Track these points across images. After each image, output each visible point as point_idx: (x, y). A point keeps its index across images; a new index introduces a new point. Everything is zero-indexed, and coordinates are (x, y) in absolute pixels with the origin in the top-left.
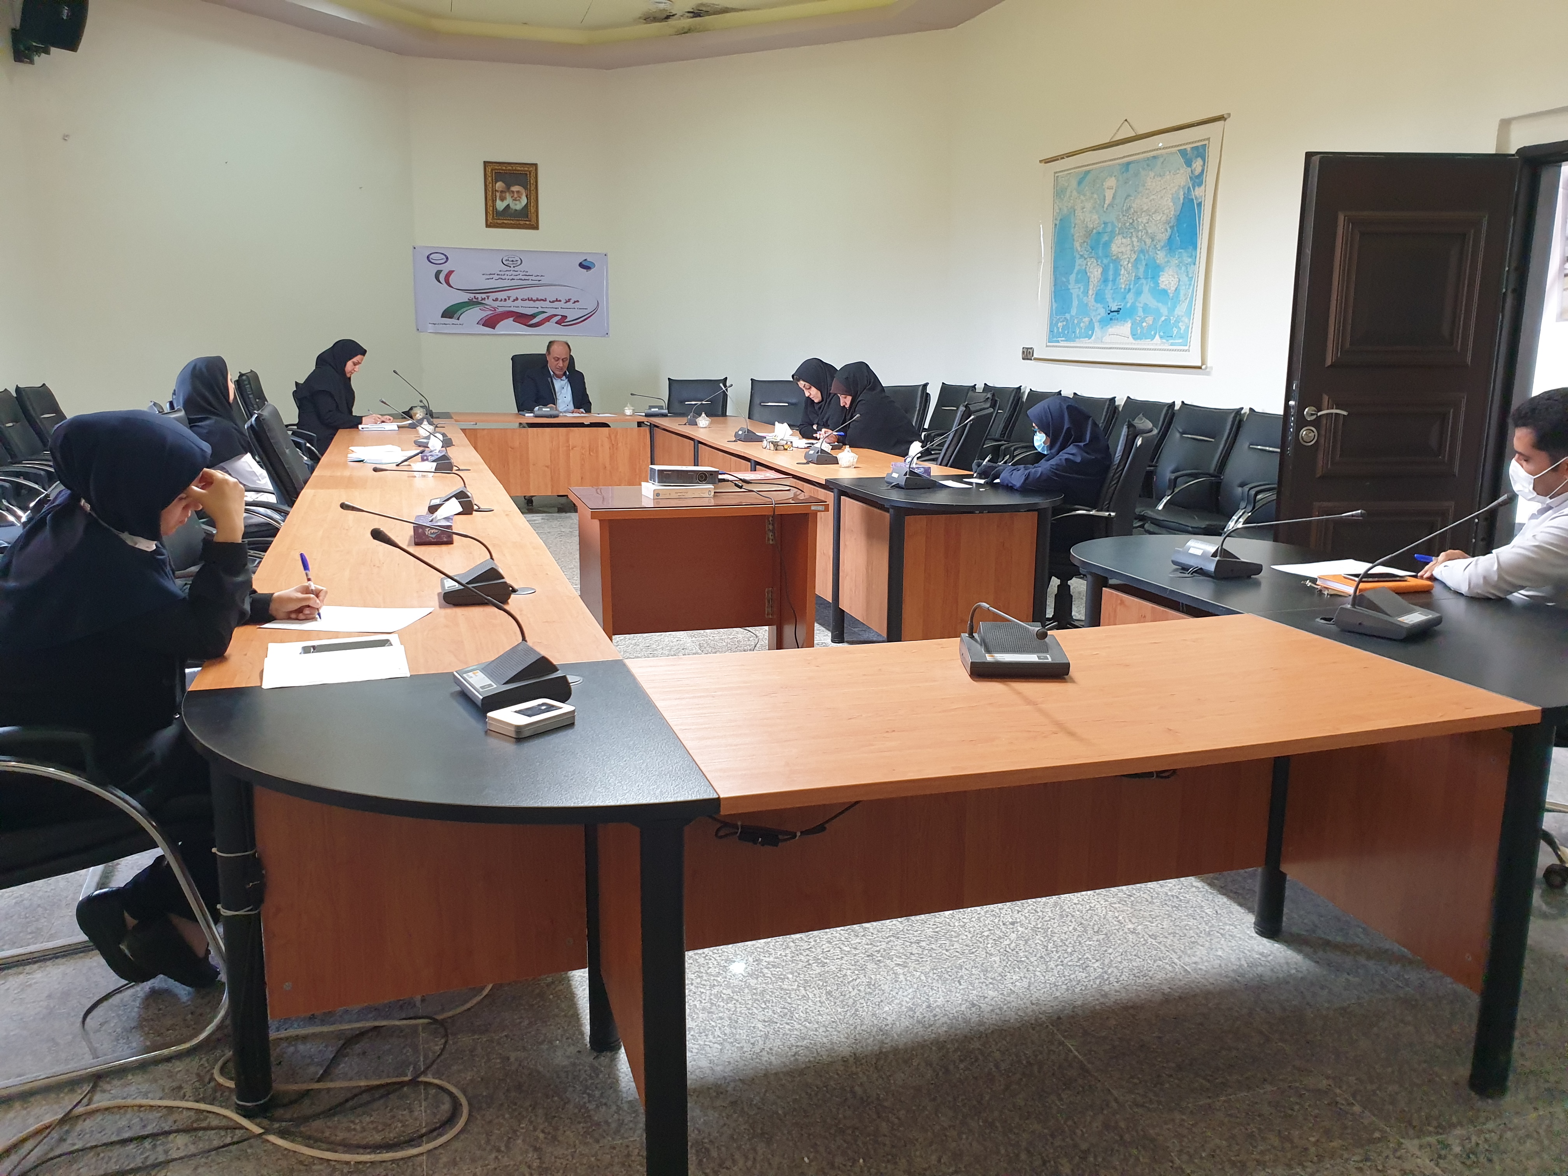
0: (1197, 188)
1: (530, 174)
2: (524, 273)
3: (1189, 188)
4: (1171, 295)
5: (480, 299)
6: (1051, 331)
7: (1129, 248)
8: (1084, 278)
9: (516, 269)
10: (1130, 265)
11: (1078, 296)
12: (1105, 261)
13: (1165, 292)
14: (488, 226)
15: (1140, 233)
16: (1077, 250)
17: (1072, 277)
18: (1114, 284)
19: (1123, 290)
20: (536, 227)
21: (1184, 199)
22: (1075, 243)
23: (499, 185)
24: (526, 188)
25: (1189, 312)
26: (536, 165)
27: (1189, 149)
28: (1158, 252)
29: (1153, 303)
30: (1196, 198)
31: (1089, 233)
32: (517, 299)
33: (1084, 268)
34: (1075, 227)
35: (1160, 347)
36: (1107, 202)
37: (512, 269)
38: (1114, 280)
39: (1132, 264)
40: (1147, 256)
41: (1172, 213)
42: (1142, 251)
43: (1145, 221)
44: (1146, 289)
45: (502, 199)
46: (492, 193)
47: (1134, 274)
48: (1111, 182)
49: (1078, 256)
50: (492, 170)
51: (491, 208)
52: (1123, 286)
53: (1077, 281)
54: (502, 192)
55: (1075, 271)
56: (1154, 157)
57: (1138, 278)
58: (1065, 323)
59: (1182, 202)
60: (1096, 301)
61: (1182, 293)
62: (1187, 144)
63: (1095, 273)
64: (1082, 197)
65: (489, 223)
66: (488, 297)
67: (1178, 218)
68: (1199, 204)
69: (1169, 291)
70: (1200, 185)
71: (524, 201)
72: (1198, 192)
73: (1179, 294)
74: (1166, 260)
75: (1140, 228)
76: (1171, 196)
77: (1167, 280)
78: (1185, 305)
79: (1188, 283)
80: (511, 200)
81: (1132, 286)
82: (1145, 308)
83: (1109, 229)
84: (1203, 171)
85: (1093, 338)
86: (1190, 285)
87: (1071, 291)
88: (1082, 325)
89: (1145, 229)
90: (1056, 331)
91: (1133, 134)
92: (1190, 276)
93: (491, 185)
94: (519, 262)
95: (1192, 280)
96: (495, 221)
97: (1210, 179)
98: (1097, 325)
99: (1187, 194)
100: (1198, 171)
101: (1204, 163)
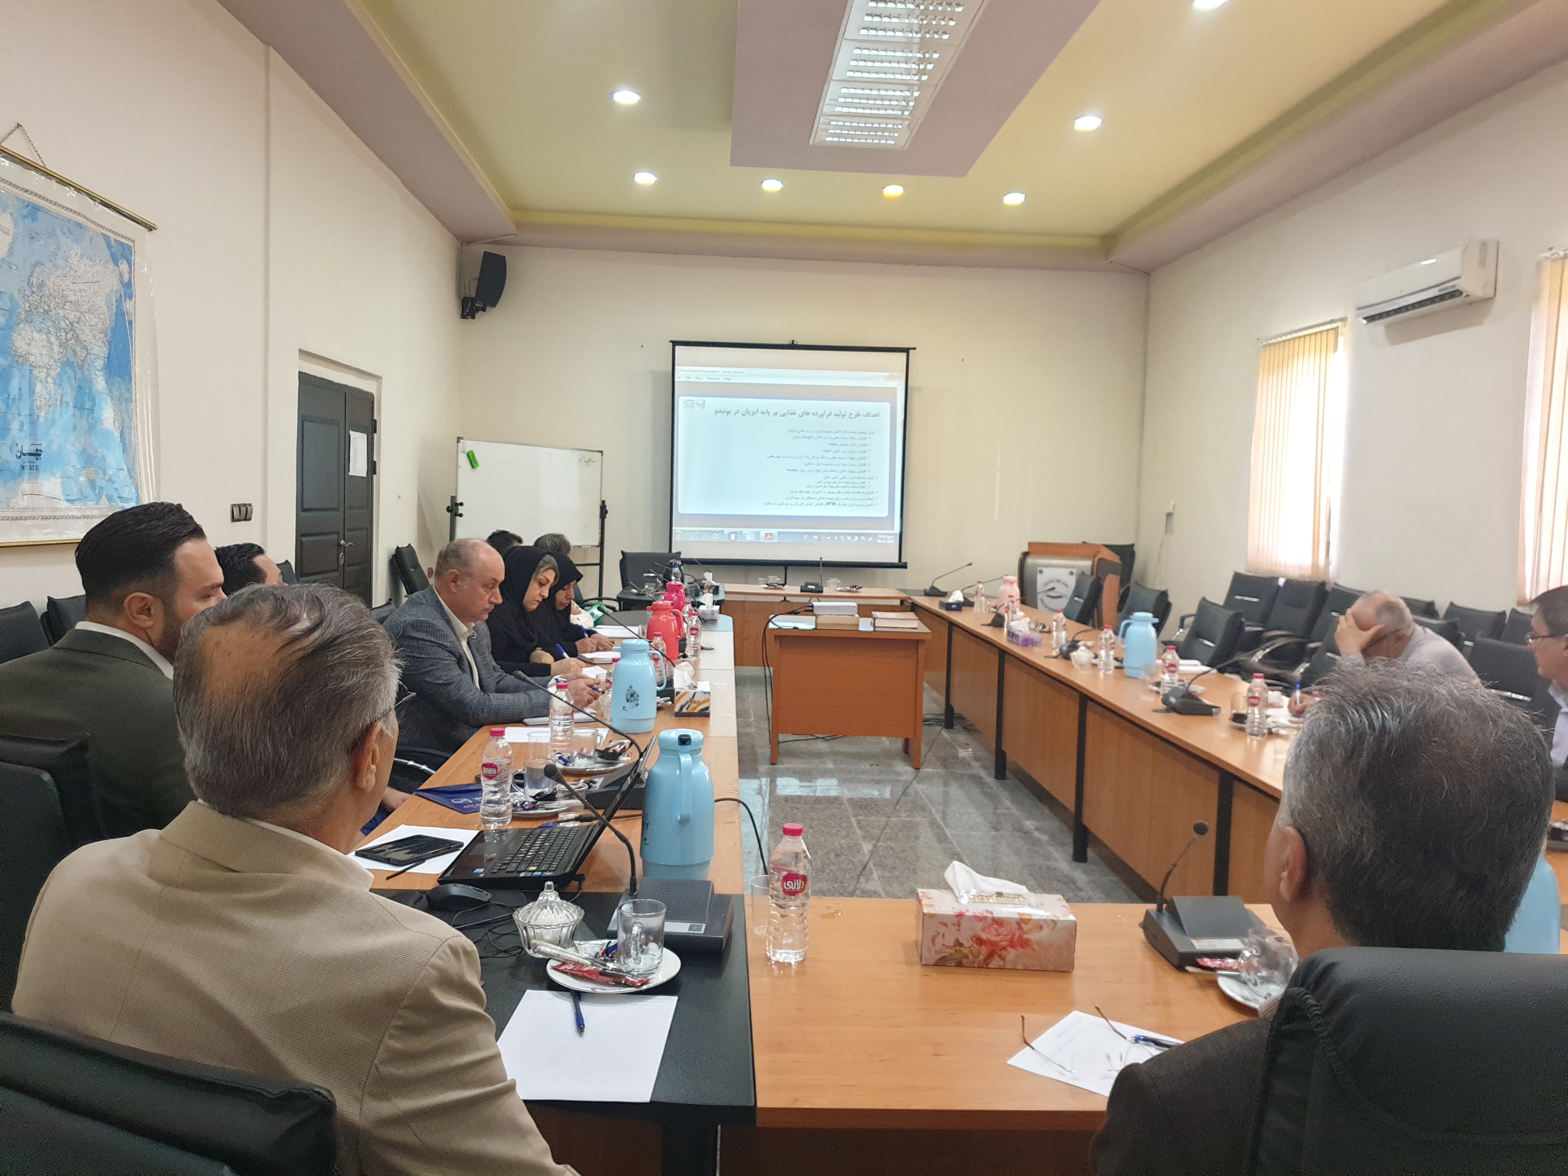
0: (127, 300)
4: (118, 440)
7: (45, 350)
10: (49, 379)
13: (111, 434)
15: (63, 333)
19: (42, 420)
21: (116, 308)
27: (113, 240)
28: (97, 373)
30: (127, 313)
39: (54, 379)
41: (107, 321)
42: (69, 364)
43: (71, 317)
47: (58, 397)
52: (42, 414)
56: (80, 225)
57: (65, 406)
59: (114, 310)
61: (127, 438)
62: (111, 231)
67: (113, 332)
68: (130, 323)
70: (130, 297)
72: (129, 305)
73: (124, 439)
74: (108, 387)
75: (64, 325)
76: (104, 297)
81: (57, 417)
83: (5, 305)
89: (74, 331)
97: (138, 294)
99: (119, 302)
100: (126, 277)
101: (131, 271)
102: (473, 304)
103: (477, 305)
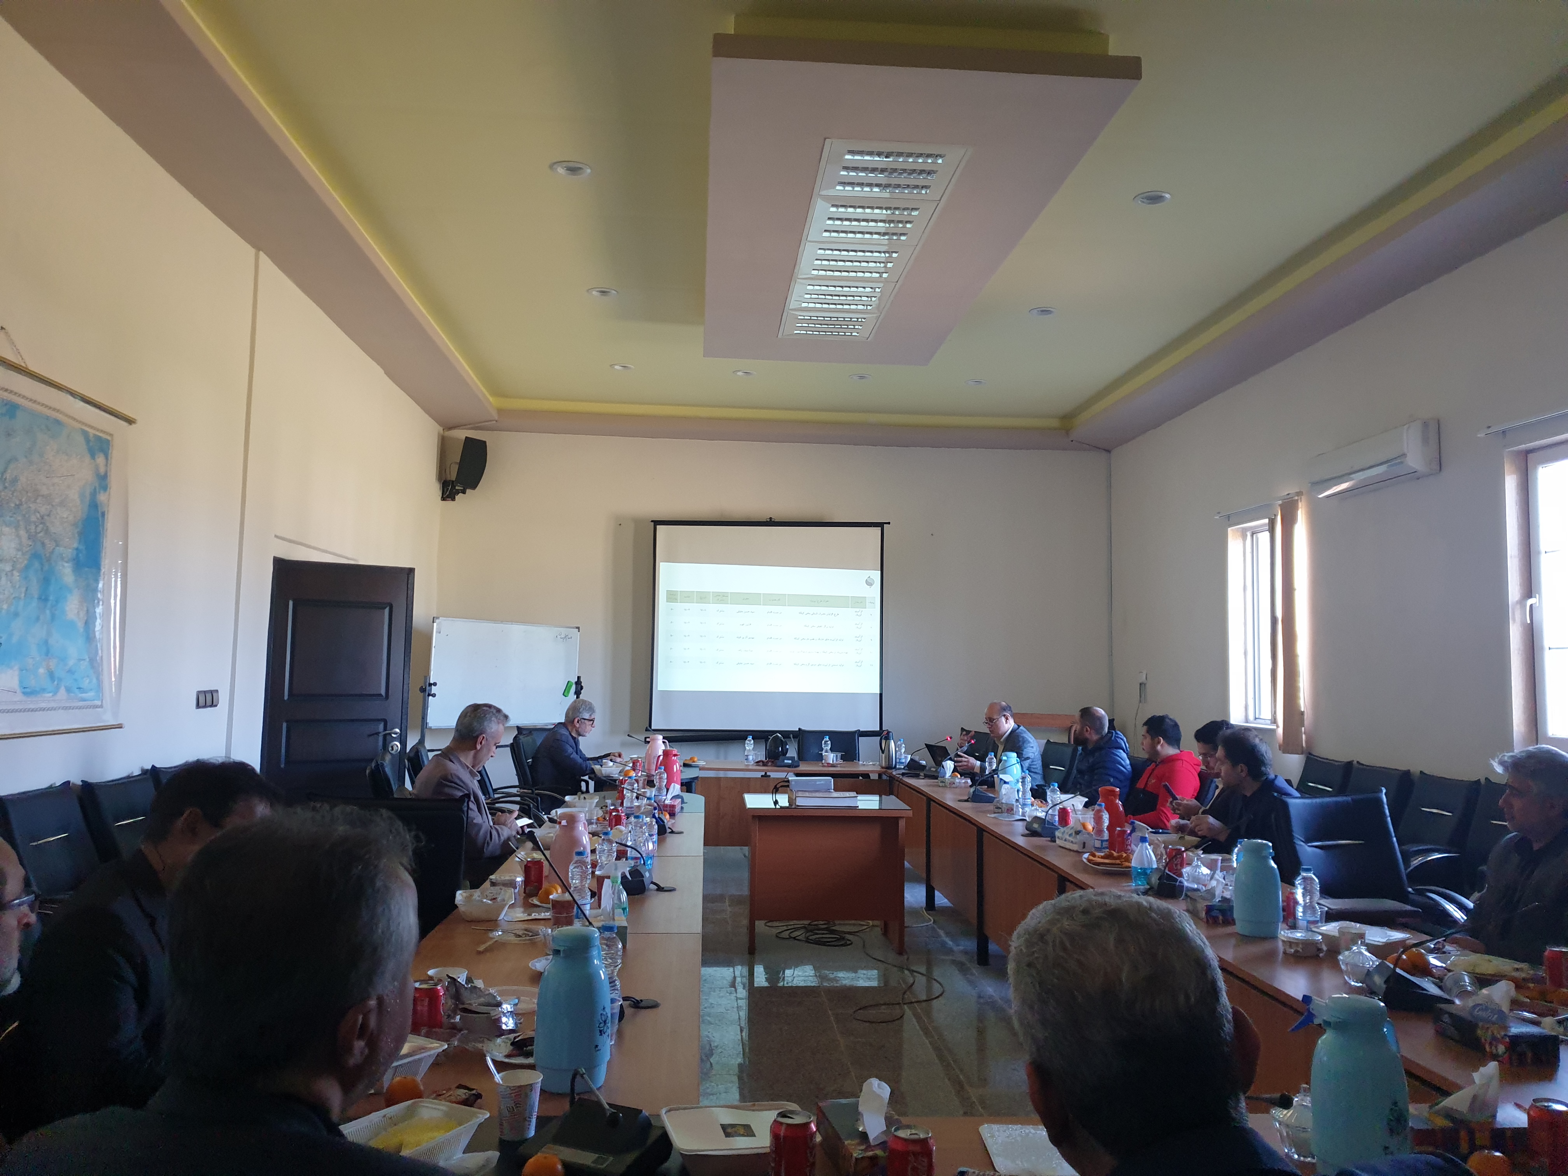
0: (101, 493)
10: (15, 572)
13: (73, 625)
19: (5, 613)
21: (90, 500)
27: (91, 435)
28: (65, 565)
29: (56, 639)
30: (101, 504)
35: (65, 705)
39: (20, 572)
40: (46, 568)
41: (79, 514)
43: (42, 511)
44: (43, 616)
47: (23, 589)
56: (58, 422)
57: (29, 598)
59: (88, 503)
62: (88, 425)
67: (85, 523)
68: (103, 514)
69: (79, 624)
70: (105, 489)
72: (103, 497)
74: (71, 582)
75: (33, 518)
76: (78, 489)
81: (20, 609)
82: (42, 645)
84: (107, 473)
89: (45, 524)
91: (19, 362)
97: (115, 486)
99: (94, 494)
100: (102, 470)
101: (106, 465)
102: (453, 487)
103: (457, 488)
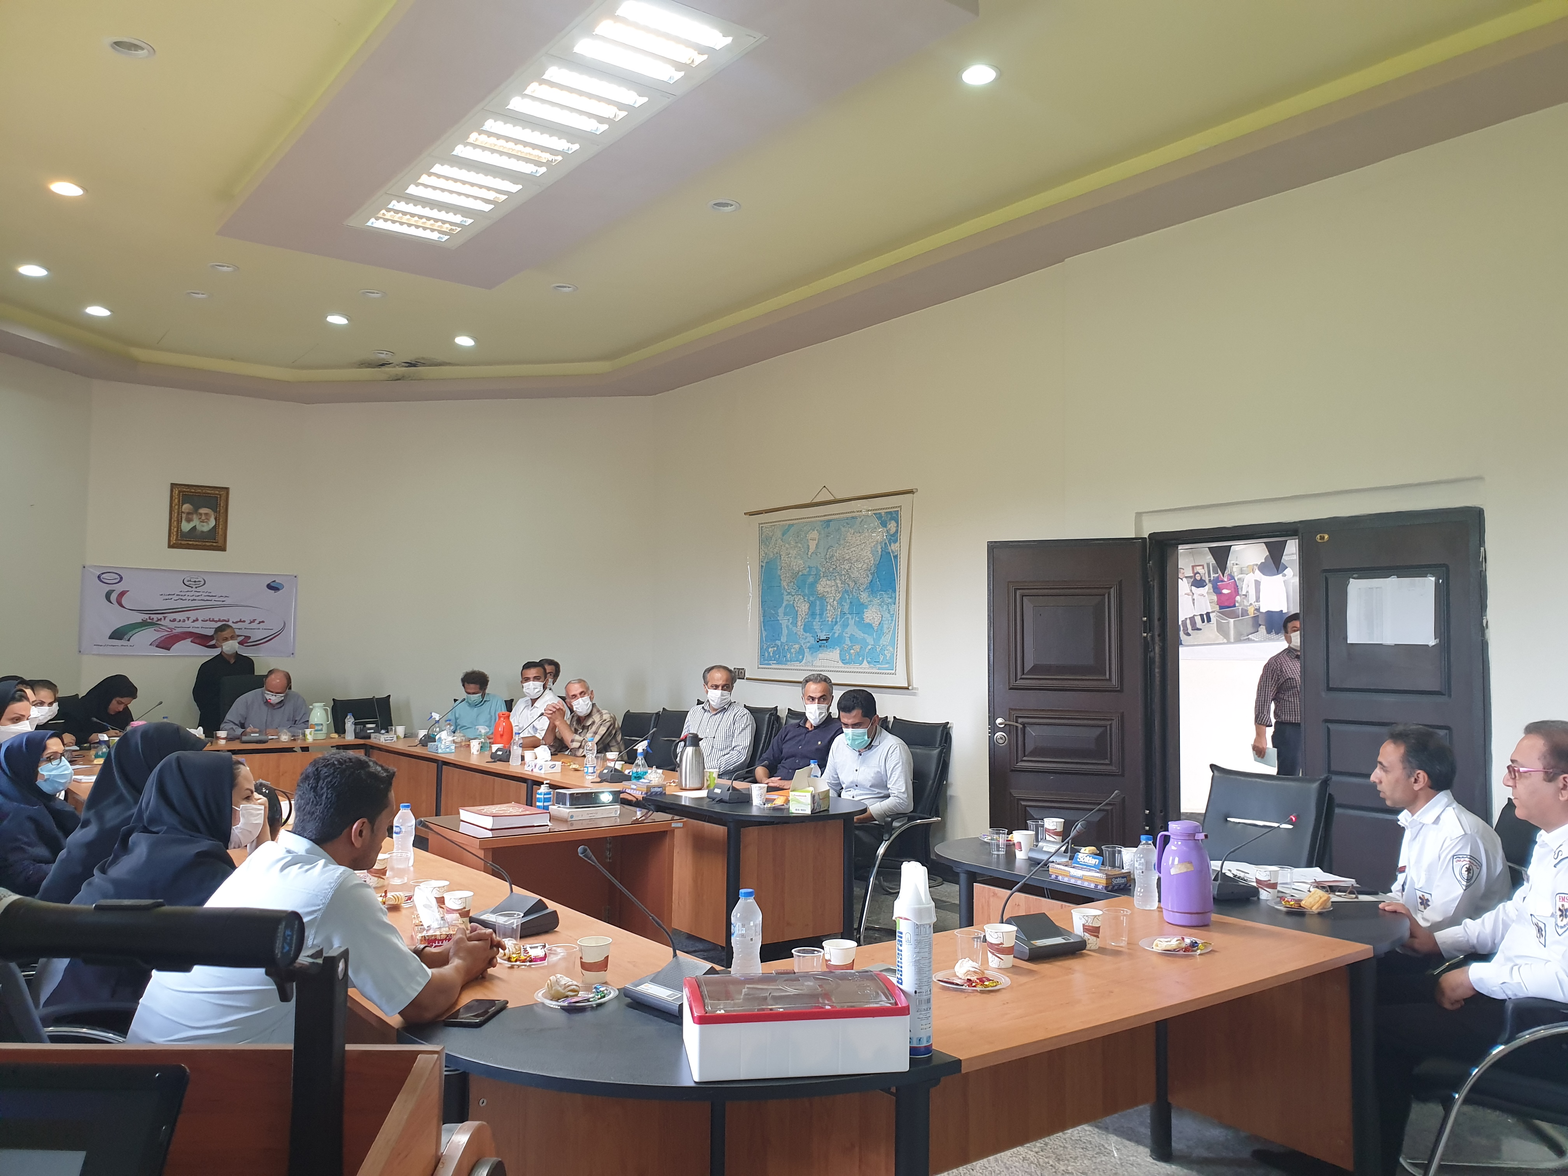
0: (892, 544)
1: (220, 497)
2: (207, 594)
3: (885, 543)
4: (876, 628)
5: (155, 619)
6: (762, 655)
7: (833, 588)
8: (792, 611)
9: (198, 589)
10: (835, 602)
11: (787, 626)
12: (811, 599)
13: (870, 626)
14: (170, 546)
15: (843, 577)
16: (784, 588)
17: (781, 611)
18: (821, 618)
19: (830, 622)
20: (223, 549)
21: (882, 552)
22: (782, 582)
23: (186, 507)
24: (215, 511)
25: (893, 642)
26: (227, 489)
27: (883, 513)
28: (861, 593)
29: (859, 634)
30: (892, 551)
31: (795, 575)
32: (197, 620)
33: (791, 603)
34: (781, 569)
35: (869, 671)
36: (811, 551)
37: (194, 589)
38: (821, 615)
39: (837, 601)
40: (851, 597)
41: (872, 562)
42: (846, 591)
43: (847, 567)
44: (851, 622)
45: (189, 520)
46: (178, 514)
47: (839, 610)
48: (814, 534)
49: (785, 593)
50: (179, 492)
51: (175, 529)
52: (830, 620)
53: (785, 614)
54: (188, 513)
55: (784, 605)
56: (853, 518)
57: (843, 614)
58: (776, 649)
59: (880, 554)
60: (805, 631)
61: (885, 626)
62: (881, 509)
63: (803, 608)
64: (787, 545)
65: (172, 543)
66: (165, 618)
67: (878, 566)
68: (896, 557)
69: (874, 625)
70: (895, 541)
71: (212, 523)
72: (894, 547)
73: (882, 627)
74: (869, 599)
75: (843, 573)
76: (870, 549)
77: (871, 615)
78: (889, 636)
79: (890, 619)
80: (198, 523)
81: (838, 620)
82: (852, 638)
83: (814, 572)
84: (897, 531)
85: (804, 661)
86: (892, 620)
87: (780, 622)
88: (792, 650)
89: (848, 574)
90: (766, 655)
91: (832, 498)
92: (891, 613)
93: (177, 507)
94: (203, 583)
95: (893, 617)
96: (180, 542)
97: (904, 537)
98: (807, 651)
99: (885, 548)
101: (898, 525)
